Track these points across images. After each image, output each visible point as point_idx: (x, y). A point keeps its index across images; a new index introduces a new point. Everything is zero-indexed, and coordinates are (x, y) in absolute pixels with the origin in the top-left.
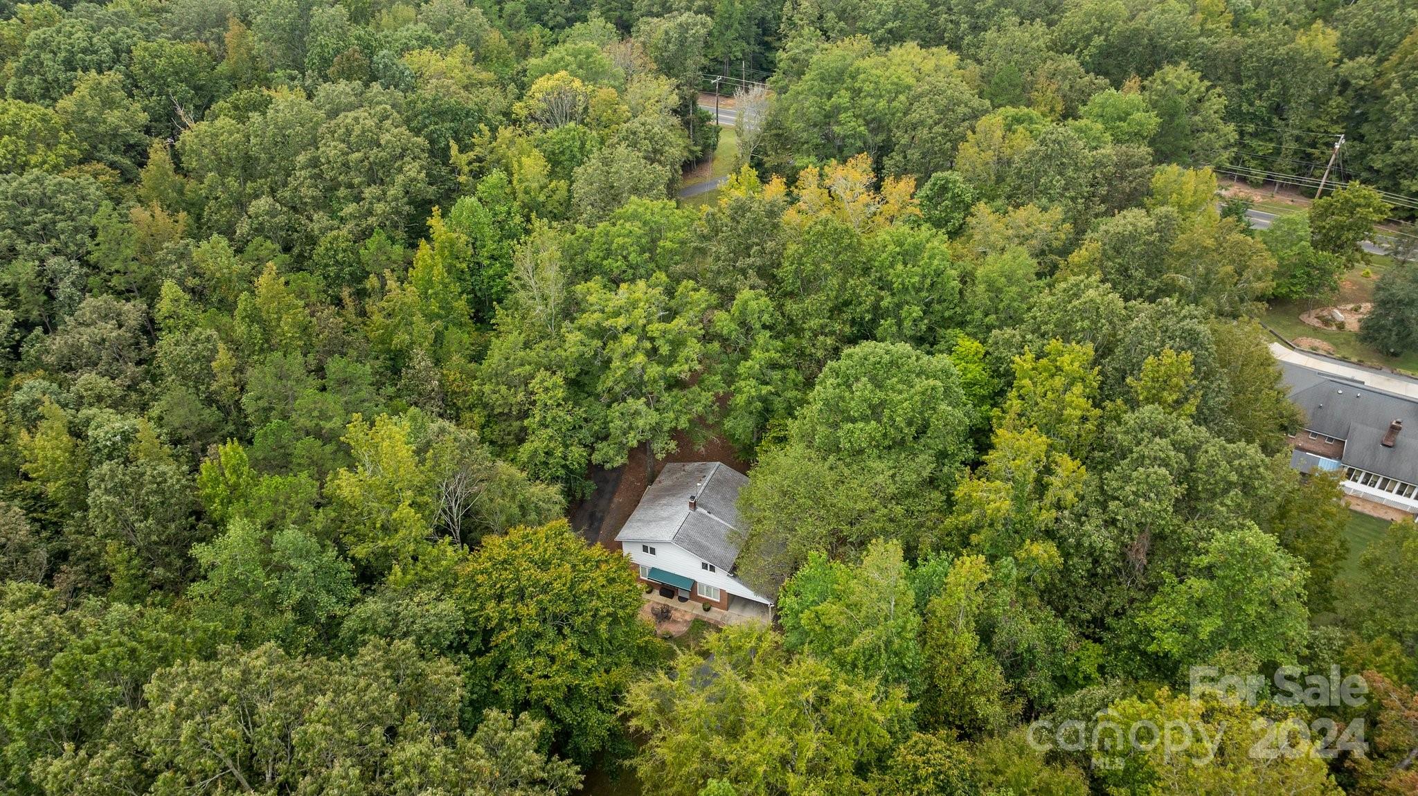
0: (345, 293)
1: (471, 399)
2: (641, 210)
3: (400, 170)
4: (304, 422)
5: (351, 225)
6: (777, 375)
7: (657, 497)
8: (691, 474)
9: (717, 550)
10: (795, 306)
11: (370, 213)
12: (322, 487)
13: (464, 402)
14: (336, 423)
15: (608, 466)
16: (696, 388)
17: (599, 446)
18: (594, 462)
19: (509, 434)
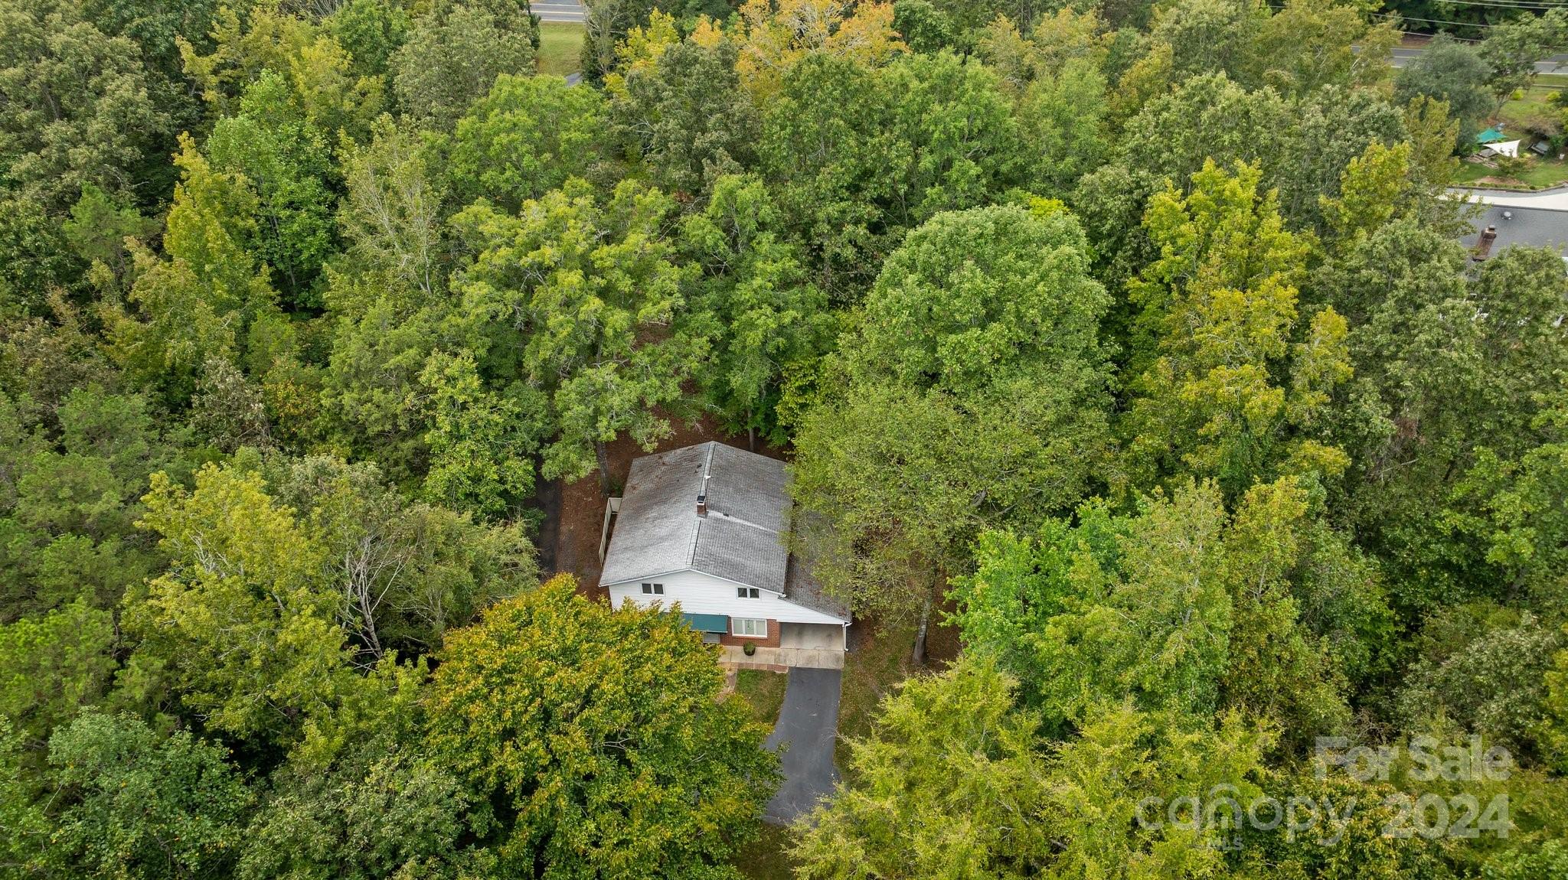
0: (55, 298)
1: (322, 421)
2: (520, 91)
3: (100, 93)
4: (44, 512)
5: (33, 190)
6: (794, 294)
7: (639, 511)
8: (677, 466)
9: (757, 565)
10: (799, 190)
11: (64, 165)
12: (117, 618)
13: (310, 429)
14: (110, 501)
15: (571, 478)
16: (681, 336)
17: (548, 451)
18: (547, 477)
19: (396, 463)
